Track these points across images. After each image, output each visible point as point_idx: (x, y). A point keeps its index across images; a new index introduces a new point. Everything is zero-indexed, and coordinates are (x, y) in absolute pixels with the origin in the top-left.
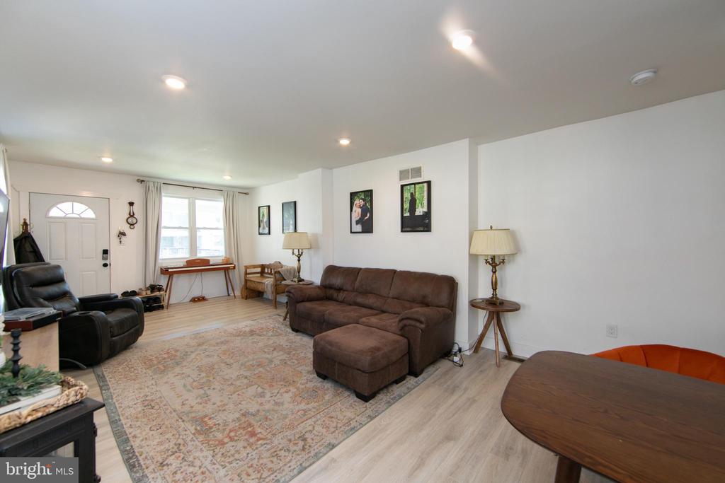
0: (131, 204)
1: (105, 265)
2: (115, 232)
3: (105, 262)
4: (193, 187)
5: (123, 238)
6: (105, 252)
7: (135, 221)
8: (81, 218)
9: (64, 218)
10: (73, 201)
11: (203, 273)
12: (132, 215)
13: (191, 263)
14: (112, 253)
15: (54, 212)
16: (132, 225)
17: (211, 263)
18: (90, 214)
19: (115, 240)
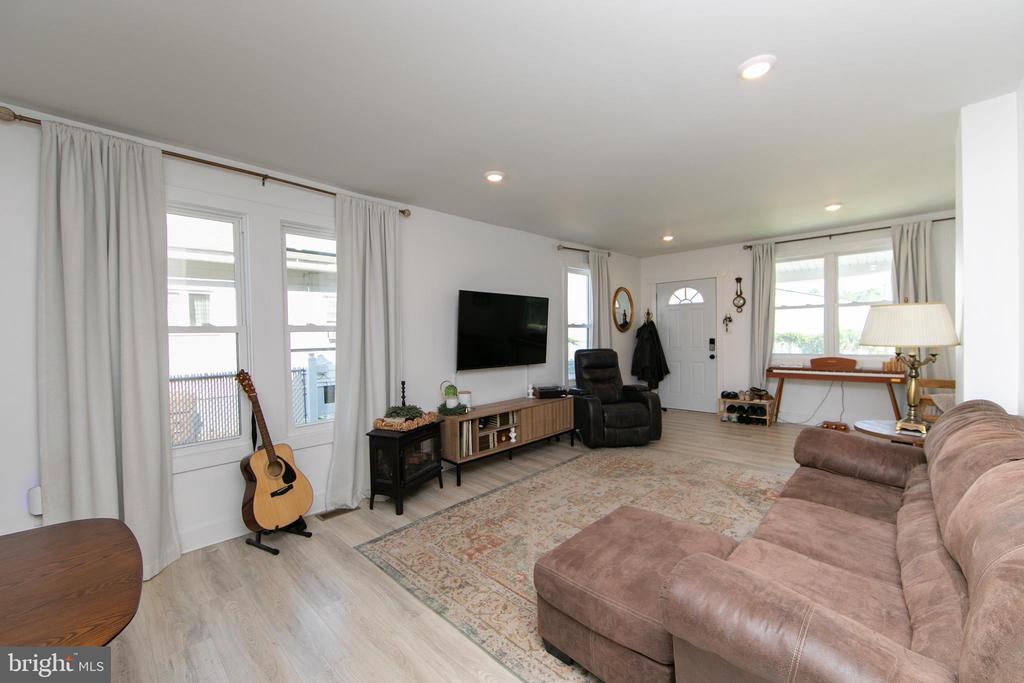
0: (739, 280)
1: (712, 357)
2: (721, 318)
3: (712, 353)
4: (830, 236)
5: (730, 324)
6: (712, 341)
7: (742, 302)
8: (692, 304)
9: (680, 305)
10: (685, 287)
11: (845, 383)
12: (739, 295)
13: (818, 363)
14: (717, 343)
15: (673, 301)
16: (740, 307)
17: (857, 367)
18: (699, 299)
19: (721, 326)
